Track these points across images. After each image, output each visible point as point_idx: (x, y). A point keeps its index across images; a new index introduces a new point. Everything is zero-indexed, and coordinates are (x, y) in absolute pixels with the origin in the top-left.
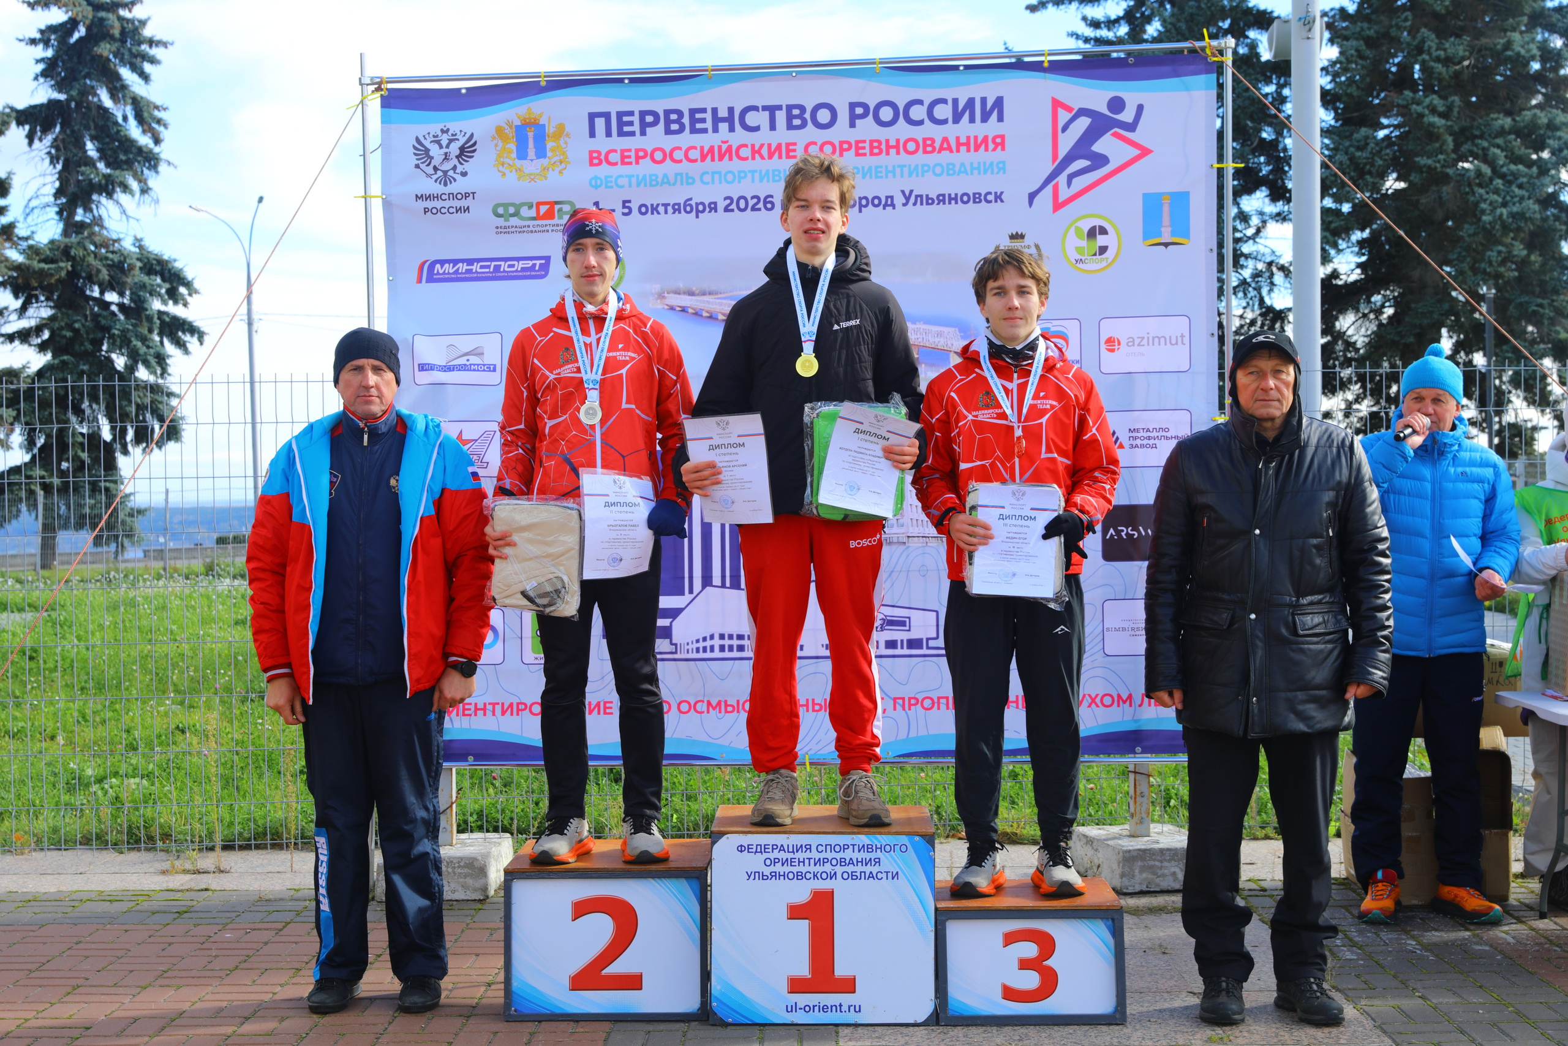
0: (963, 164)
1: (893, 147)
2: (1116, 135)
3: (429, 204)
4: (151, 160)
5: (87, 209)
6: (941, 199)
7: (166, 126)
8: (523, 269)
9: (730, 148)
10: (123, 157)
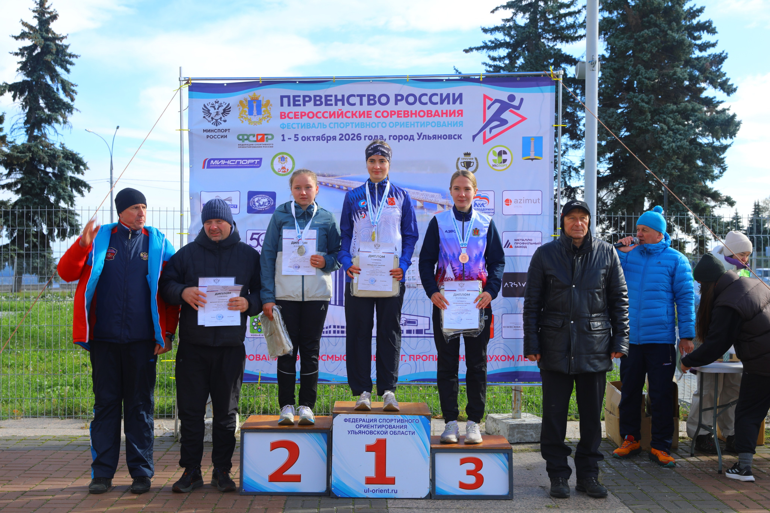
0: (444, 122)
1: (414, 114)
2: (511, 111)
3: (209, 134)
4: (69, 108)
5: (40, 130)
6: (435, 137)
7: (76, 93)
8: (250, 164)
9: (342, 112)
10: (56, 107)
